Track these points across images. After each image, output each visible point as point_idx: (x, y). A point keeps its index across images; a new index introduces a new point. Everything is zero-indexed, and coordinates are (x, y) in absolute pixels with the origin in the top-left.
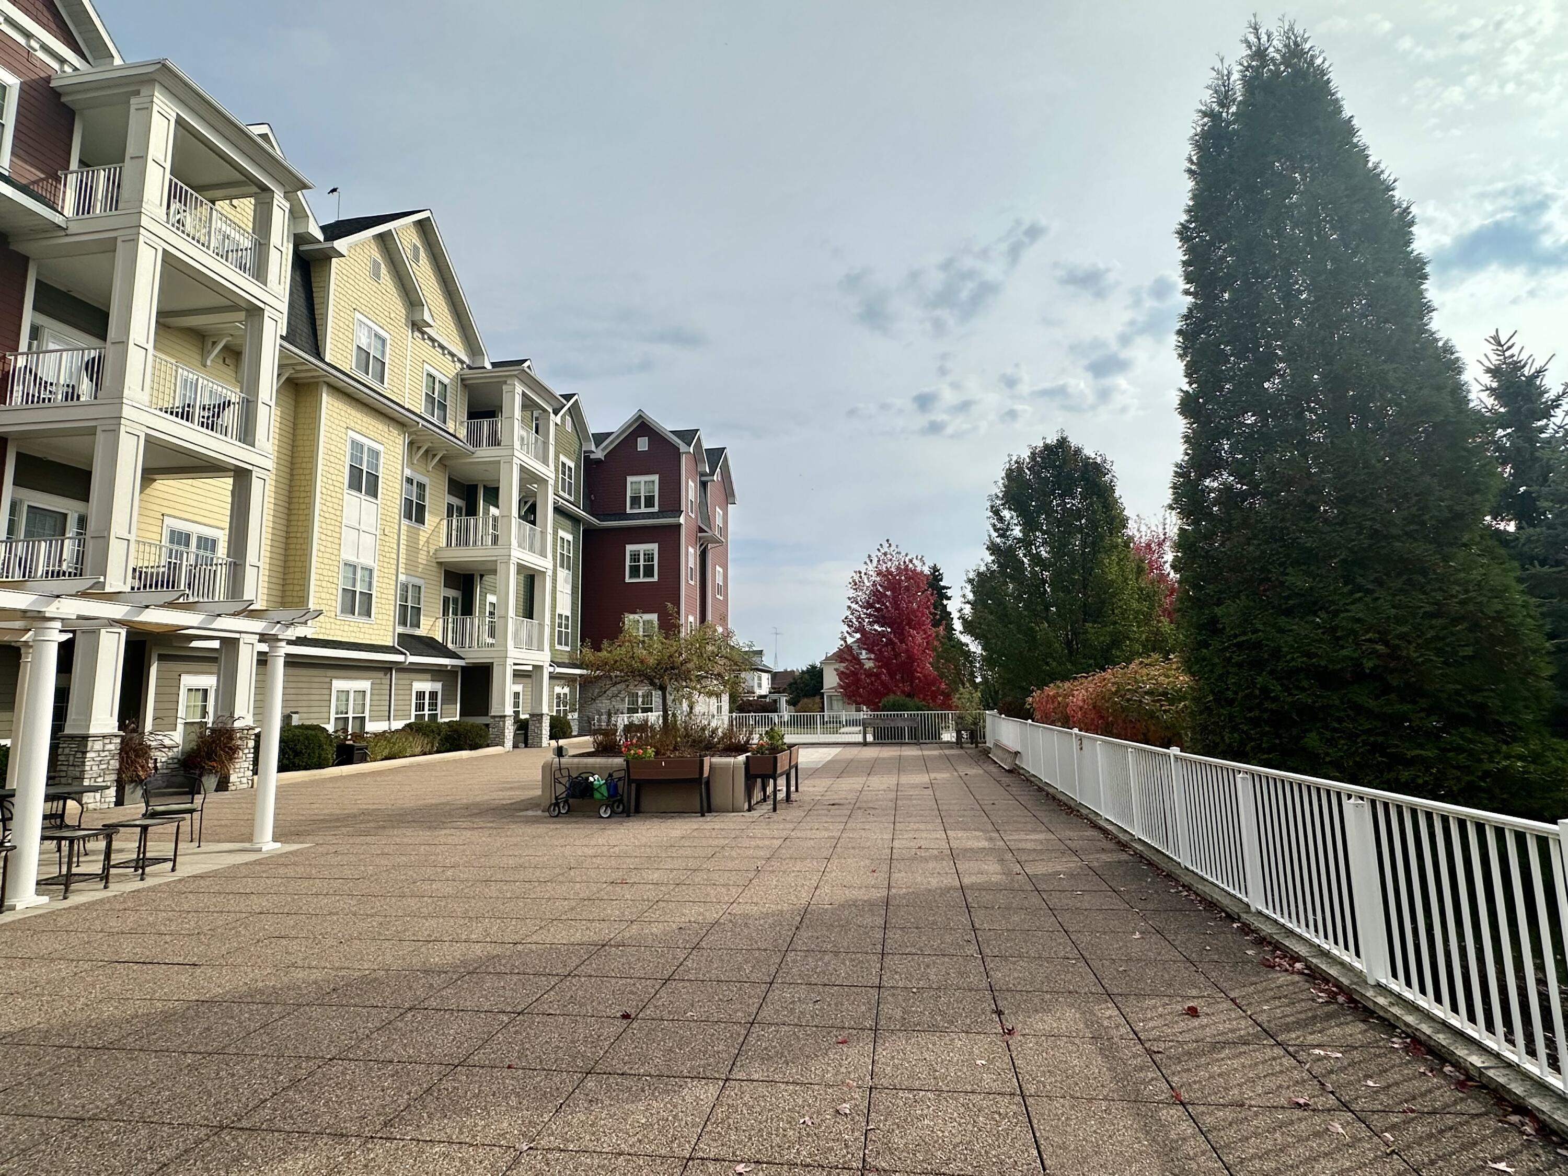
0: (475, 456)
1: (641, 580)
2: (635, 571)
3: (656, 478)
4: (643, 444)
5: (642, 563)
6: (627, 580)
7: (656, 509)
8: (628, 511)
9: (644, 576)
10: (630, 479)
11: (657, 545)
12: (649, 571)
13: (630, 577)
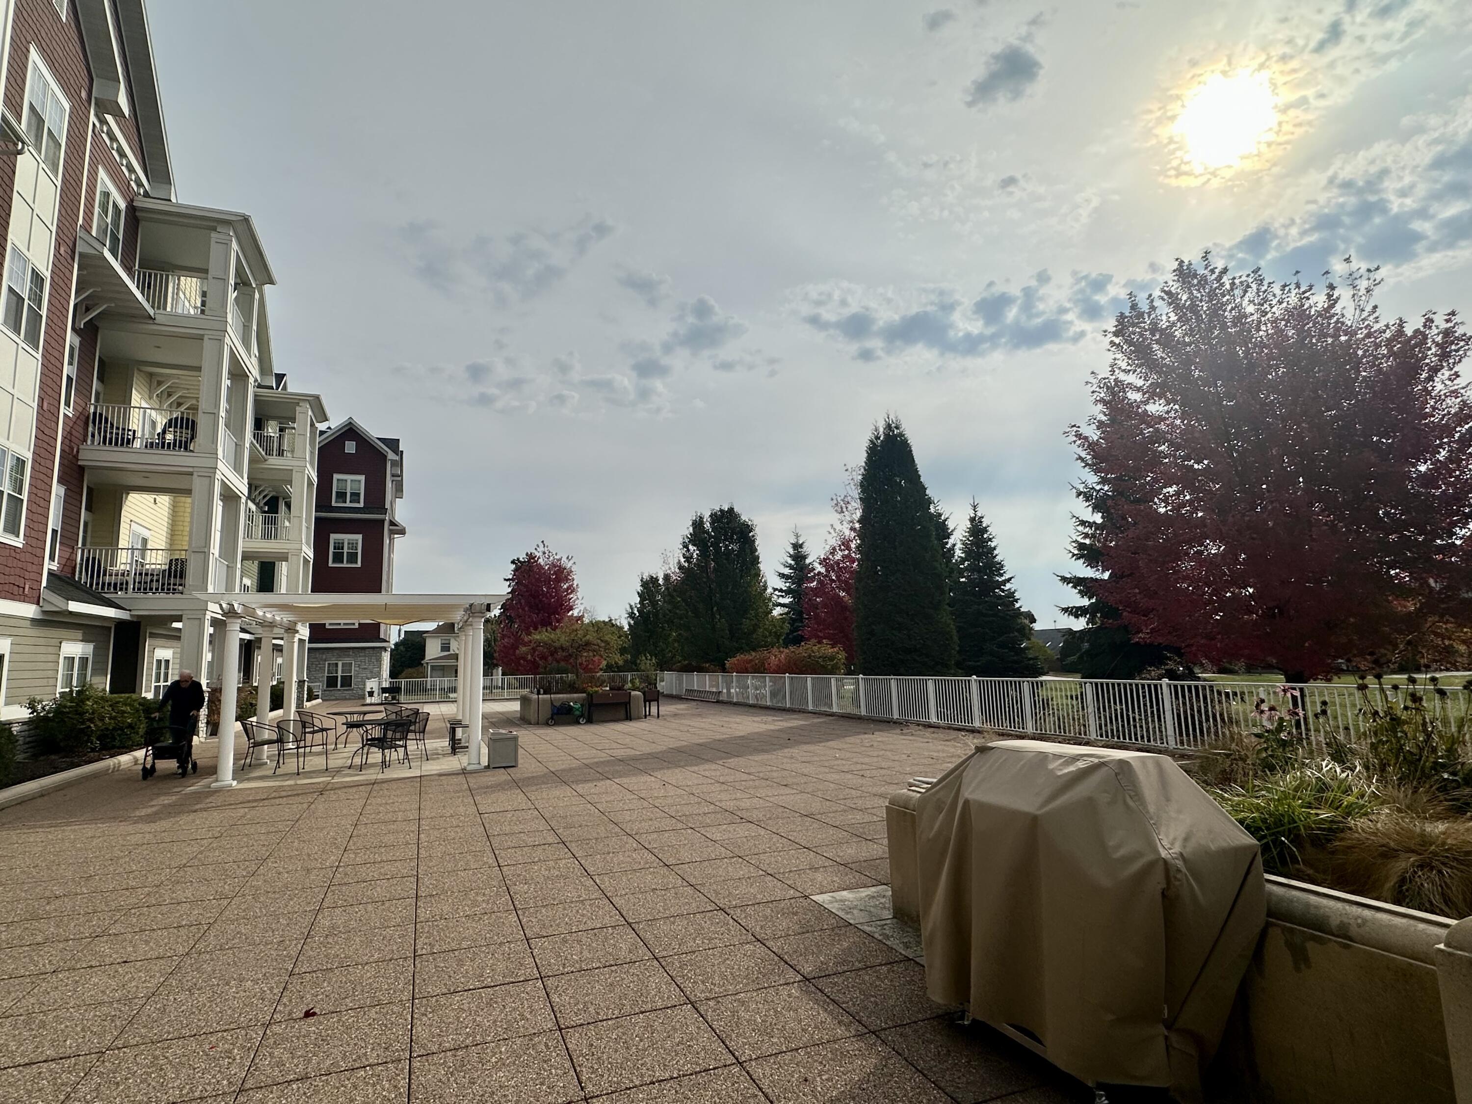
0: (267, 463)
1: (345, 565)
2: (338, 557)
3: (362, 478)
4: (350, 447)
5: (346, 550)
6: (331, 564)
7: (362, 505)
8: (334, 504)
9: (347, 562)
10: (336, 476)
11: (361, 536)
12: (352, 557)
13: (334, 562)
